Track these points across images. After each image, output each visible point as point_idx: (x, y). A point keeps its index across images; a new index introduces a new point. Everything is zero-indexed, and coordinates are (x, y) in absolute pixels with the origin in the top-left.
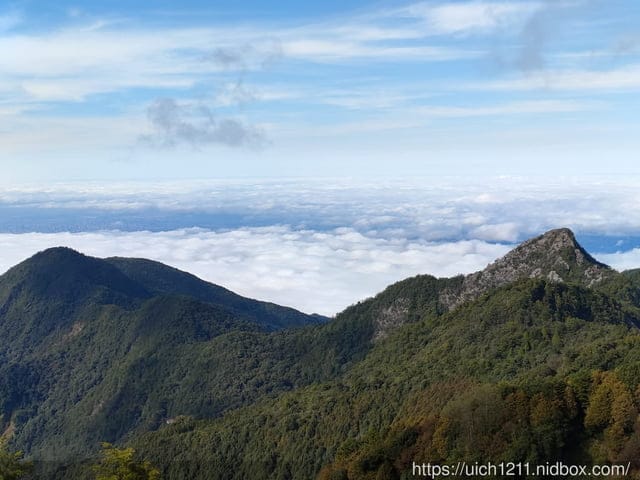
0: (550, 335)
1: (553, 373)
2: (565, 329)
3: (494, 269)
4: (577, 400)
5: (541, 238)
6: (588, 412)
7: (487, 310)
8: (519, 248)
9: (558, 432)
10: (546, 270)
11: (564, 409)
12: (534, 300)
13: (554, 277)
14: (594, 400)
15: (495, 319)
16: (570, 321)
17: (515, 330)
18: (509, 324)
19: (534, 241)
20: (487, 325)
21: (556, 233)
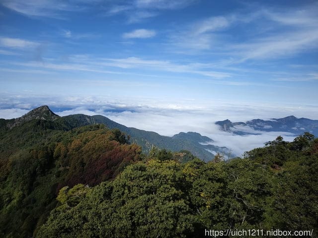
0: (42, 134)
1: (44, 144)
2: (46, 132)
3: (24, 117)
4: (51, 150)
5: (39, 108)
6: (54, 153)
7: (23, 128)
8: (32, 111)
9: (46, 160)
10: (40, 117)
11: (48, 153)
12: (37, 125)
13: (43, 118)
14: (56, 150)
15: (25, 130)
16: (48, 130)
17: (32, 133)
18: (30, 132)
19: (37, 109)
20: (23, 132)
21: (43, 107)
